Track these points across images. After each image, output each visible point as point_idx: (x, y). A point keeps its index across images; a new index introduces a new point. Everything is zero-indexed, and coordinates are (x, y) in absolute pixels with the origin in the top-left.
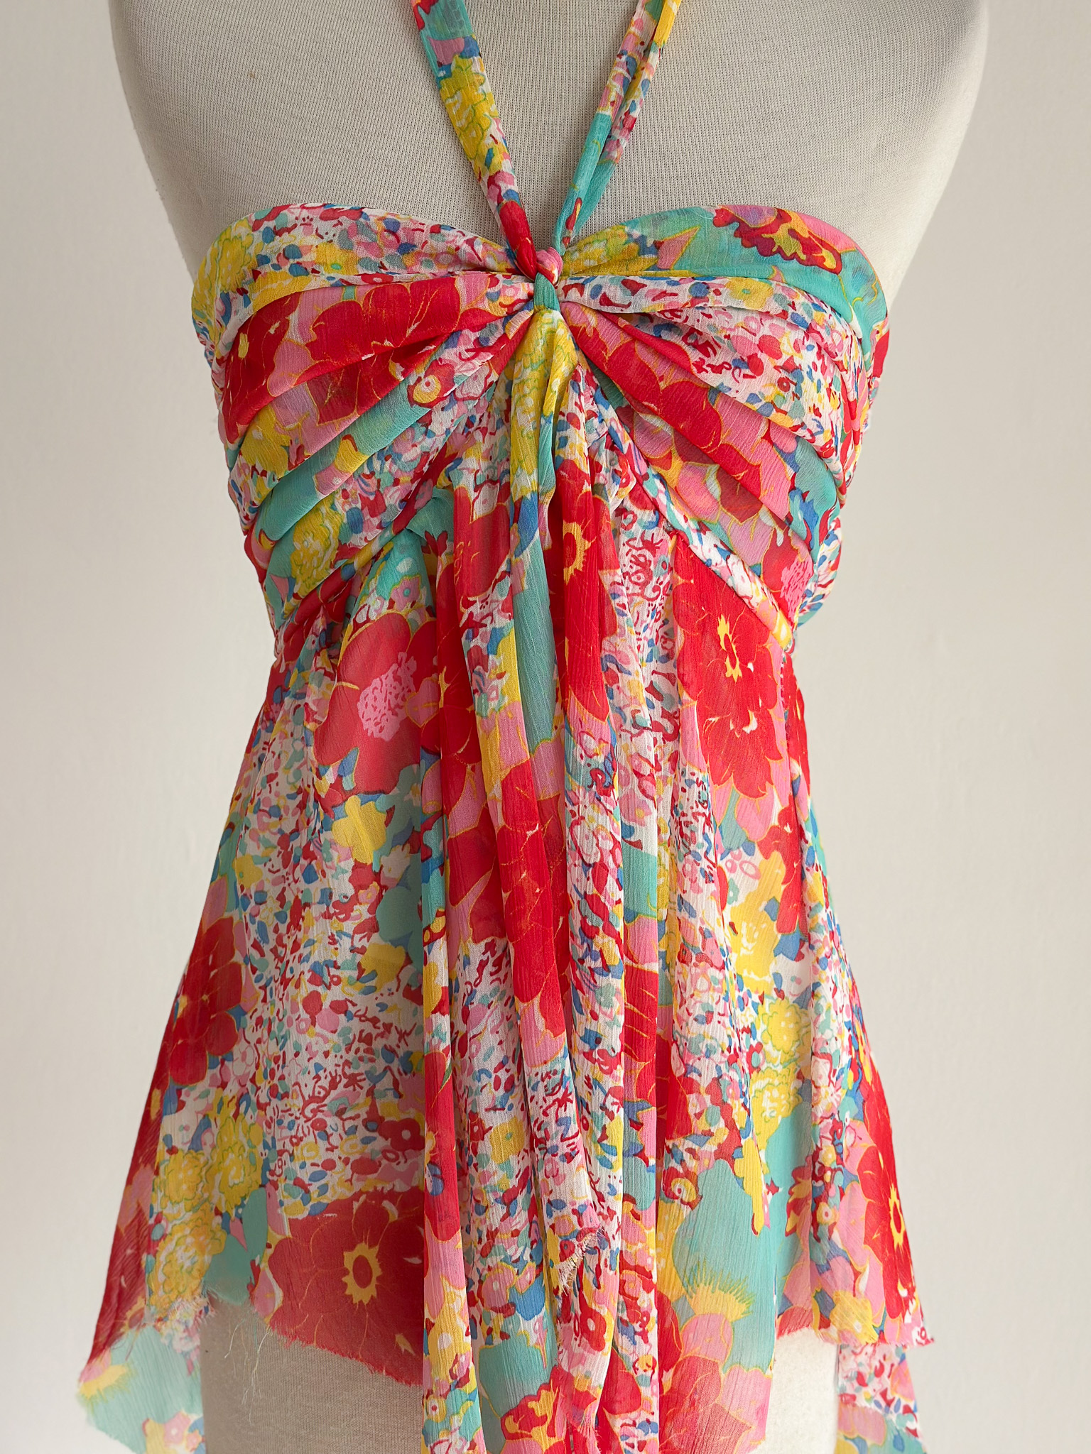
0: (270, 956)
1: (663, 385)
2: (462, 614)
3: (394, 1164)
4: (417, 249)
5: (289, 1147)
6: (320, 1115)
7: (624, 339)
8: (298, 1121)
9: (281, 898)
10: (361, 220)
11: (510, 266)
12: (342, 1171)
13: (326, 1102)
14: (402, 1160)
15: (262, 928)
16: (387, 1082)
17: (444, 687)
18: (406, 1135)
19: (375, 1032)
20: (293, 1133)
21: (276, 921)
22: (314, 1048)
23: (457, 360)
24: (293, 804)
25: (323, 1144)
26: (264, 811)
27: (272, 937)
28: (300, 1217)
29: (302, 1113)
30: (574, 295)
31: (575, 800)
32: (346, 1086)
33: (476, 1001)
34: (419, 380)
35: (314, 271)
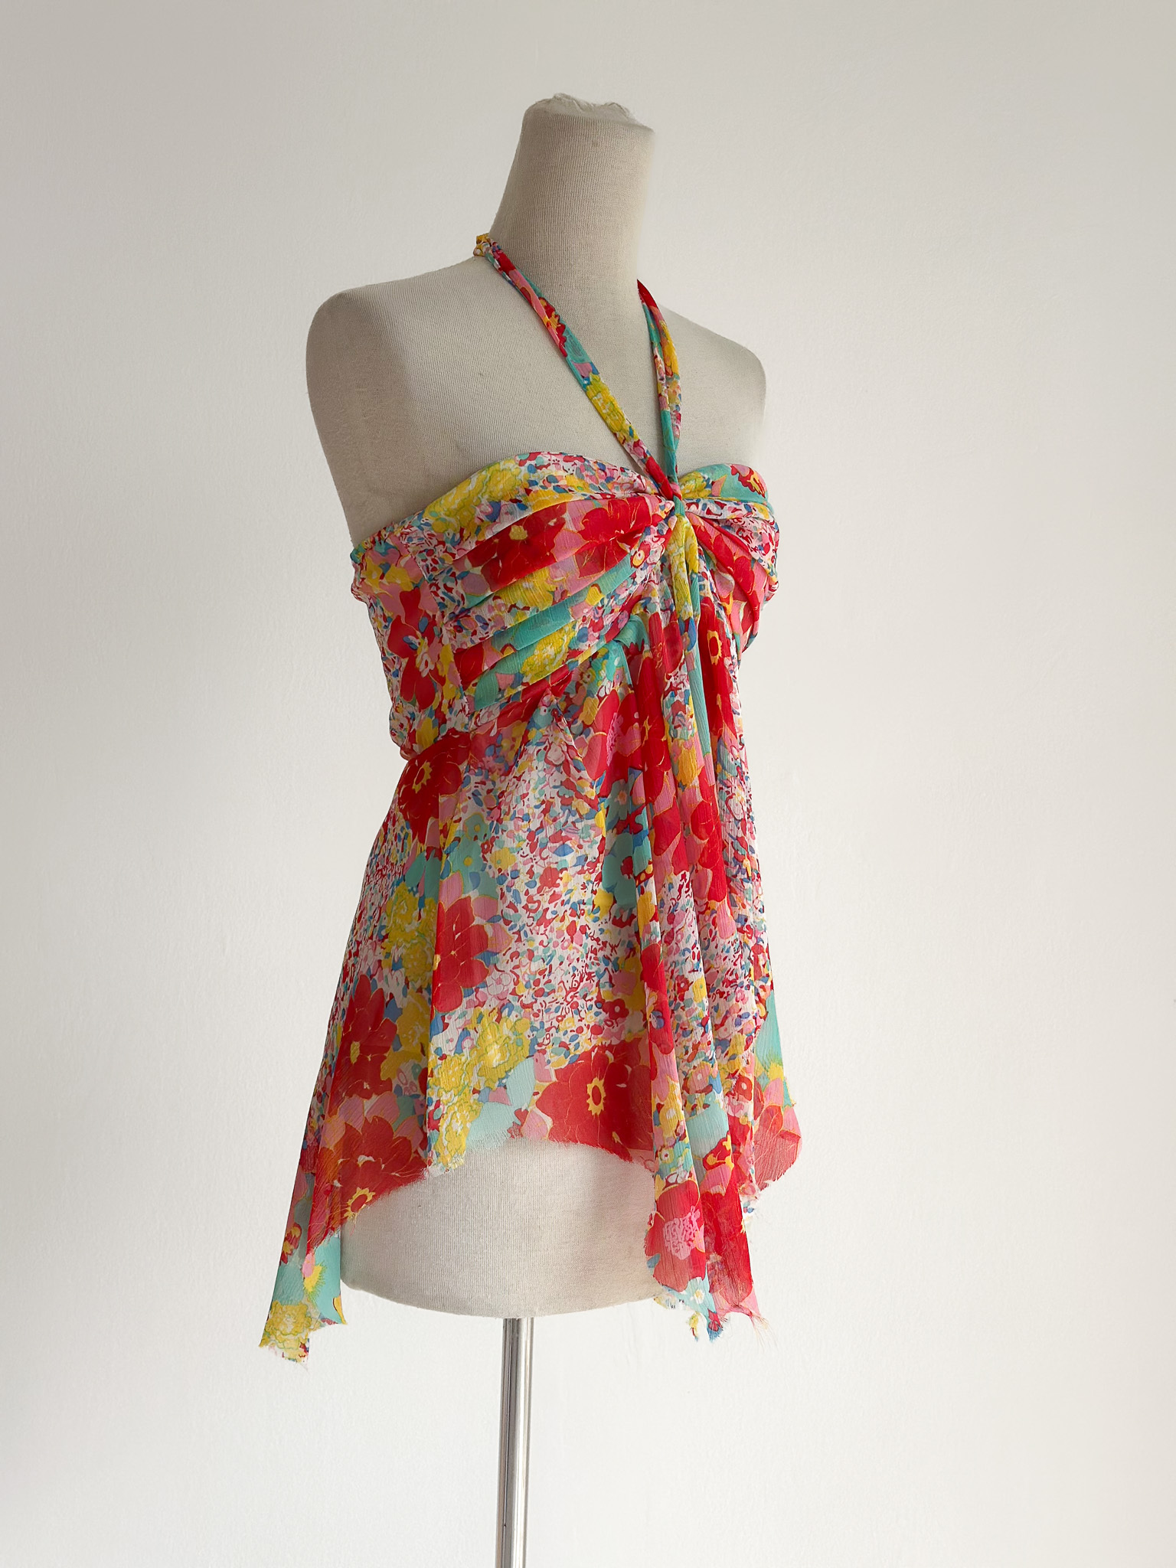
0: (522, 911)
1: (735, 558)
2: (667, 683)
3: (611, 1028)
4: (614, 480)
5: (555, 1023)
6: (575, 999)
7: (717, 533)
8: (562, 1006)
9: (531, 873)
10: (586, 462)
11: (657, 492)
12: (587, 1033)
13: (578, 990)
14: (615, 1025)
15: (516, 892)
16: (606, 978)
17: (648, 728)
18: (617, 1009)
19: (598, 947)
20: (559, 1014)
21: (527, 888)
22: (572, 958)
23: (651, 542)
24: (538, 811)
25: (577, 1017)
26: (519, 818)
27: (524, 899)
28: (563, 1067)
29: (565, 1000)
30: (693, 507)
31: (729, 784)
32: (587, 980)
33: (679, 909)
34: (636, 552)
35: (570, 491)
